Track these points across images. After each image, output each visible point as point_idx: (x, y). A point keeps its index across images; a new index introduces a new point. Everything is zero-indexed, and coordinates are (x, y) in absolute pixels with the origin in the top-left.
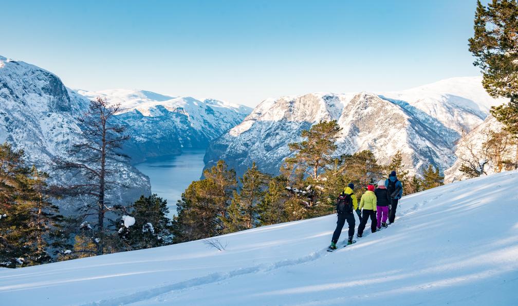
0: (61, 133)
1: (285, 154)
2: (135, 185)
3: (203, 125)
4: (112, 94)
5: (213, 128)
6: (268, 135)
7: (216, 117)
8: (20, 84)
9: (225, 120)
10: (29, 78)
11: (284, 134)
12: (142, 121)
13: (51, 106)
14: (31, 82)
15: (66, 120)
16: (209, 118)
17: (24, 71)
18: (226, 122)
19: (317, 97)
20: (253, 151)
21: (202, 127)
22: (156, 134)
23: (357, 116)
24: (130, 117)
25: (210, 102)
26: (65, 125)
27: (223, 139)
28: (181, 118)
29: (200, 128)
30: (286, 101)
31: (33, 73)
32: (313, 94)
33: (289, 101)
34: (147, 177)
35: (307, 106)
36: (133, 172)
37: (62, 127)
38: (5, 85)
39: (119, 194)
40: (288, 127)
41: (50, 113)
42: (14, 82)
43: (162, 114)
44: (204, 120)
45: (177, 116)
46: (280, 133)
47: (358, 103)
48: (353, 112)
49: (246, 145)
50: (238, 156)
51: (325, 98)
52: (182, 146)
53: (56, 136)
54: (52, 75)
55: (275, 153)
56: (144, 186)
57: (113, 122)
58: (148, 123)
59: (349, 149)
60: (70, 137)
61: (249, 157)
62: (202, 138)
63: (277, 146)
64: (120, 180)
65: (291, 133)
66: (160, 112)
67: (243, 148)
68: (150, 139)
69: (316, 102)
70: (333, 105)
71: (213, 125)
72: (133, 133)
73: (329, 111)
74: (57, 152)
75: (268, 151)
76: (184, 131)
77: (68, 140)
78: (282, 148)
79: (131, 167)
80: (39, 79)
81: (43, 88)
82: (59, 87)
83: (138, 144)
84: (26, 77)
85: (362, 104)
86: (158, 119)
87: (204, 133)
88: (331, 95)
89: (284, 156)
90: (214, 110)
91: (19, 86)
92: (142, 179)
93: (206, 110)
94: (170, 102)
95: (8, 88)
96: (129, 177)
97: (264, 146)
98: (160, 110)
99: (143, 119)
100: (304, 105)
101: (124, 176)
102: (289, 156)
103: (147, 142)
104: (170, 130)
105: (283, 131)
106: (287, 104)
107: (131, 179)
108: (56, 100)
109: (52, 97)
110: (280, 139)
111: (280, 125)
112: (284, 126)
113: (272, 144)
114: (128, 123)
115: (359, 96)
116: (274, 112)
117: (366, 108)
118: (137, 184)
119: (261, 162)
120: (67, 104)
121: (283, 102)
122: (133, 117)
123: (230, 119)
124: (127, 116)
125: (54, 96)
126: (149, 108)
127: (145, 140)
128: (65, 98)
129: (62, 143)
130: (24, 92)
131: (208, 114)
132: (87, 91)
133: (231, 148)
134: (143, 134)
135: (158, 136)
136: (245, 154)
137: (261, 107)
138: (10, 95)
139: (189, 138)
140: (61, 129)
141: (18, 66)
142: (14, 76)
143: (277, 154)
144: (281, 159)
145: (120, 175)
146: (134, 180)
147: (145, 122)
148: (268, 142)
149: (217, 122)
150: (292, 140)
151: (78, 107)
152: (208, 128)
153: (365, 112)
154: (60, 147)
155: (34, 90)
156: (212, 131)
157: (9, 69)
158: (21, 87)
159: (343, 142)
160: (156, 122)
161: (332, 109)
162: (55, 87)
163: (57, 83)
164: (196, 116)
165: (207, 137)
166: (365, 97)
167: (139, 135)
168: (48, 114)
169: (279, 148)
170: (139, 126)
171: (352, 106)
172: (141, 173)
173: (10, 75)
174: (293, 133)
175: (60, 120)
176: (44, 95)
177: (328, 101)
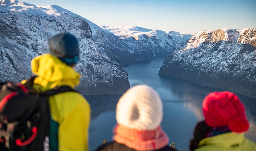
0: (86, 49)
1: (204, 62)
2: (120, 76)
3: (166, 45)
4: (122, 28)
5: (171, 46)
6: (195, 52)
7: (173, 41)
8: (68, 25)
9: (178, 42)
10: (72, 21)
11: (205, 51)
12: (134, 43)
13: (82, 35)
14: (73, 23)
15: (88, 42)
16: (169, 41)
17: (70, 17)
18: (178, 44)
19: (224, 31)
20: (187, 60)
21: (166, 46)
22: (140, 49)
23: (246, 42)
24: (128, 41)
25: (172, 33)
26: (88, 45)
27: (174, 53)
28: (155, 41)
29: (164, 47)
30: (206, 33)
31: (74, 19)
32: (222, 29)
33: (208, 33)
34: (126, 72)
35: (218, 36)
36: (119, 69)
37: (86, 46)
38: (60, 25)
39: (112, 81)
40: (207, 47)
41: (81, 39)
42: (65, 23)
43: (145, 39)
44: (167, 42)
45: (152, 40)
46: (202, 51)
47: (247, 34)
48: (243, 39)
49: (183, 56)
50: (178, 62)
51: (228, 32)
52: (154, 56)
53: (83, 50)
54: (83, 20)
55: (198, 61)
56: (124, 77)
57: (119, 43)
58: (136, 43)
59: (240, 60)
60: (90, 51)
61: (184, 63)
62: (165, 51)
63: (200, 57)
64: (113, 73)
65: (208, 51)
66: (144, 38)
67: (182, 58)
68: (137, 52)
69: (223, 34)
70: (233, 36)
71: (171, 45)
72: (128, 49)
73: (230, 39)
74: (83, 58)
75: (194, 60)
76: (156, 48)
77: (89, 53)
78: (202, 59)
79: (119, 67)
80: (76, 22)
81: (78, 27)
82: (86, 26)
83: (131, 54)
84: (70, 21)
85: (249, 35)
86: (141, 42)
87: (166, 49)
88: (232, 30)
89: (203, 63)
90: (172, 37)
91: (67, 25)
92: (124, 73)
93: (168, 37)
94: (149, 33)
95: (61, 26)
96: (117, 72)
97: (193, 58)
98: (144, 37)
99: (134, 42)
100: (217, 35)
101: (115, 71)
102: (206, 63)
103: (135, 53)
104: (147, 47)
105: (204, 50)
106: (207, 35)
107: (118, 73)
108: (84, 32)
109: (83, 31)
110: (202, 54)
111: (202, 46)
112: (204, 47)
113: (197, 57)
114: (126, 43)
115: (248, 30)
116: (200, 39)
117: (252, 37)
118: (121, 76)
119: (190, 66)
120: (90, 35)
121: (205, 34)
122: (129, 40)
123: (180, 42)
124: (126, 40)
125: (84, 30)
126: (138, 36)
127: (134, 52)
128: (89, 31)
129: (86, 54)
130: (69, 28)
131: (169, 39)
132: (110, 27)
133: (175, 58)
134: (134, 49)
135: (141, 50)
136: (182, 61)
137: (195, 36)
138: (62, 30)
139: (158, 52)
140: (86, 47)
141: (67, 15)
142: (65, 20)
143: (199, 62)
144: (201, 64)
145: (113, 71)
146: (120, 74)
147: (135, 43)
148: (195, 55)
149: (173, 43)
150: (208, 54)
151: (101, 35)
152: (169, 47)
153: (251, 39)
154: (85, 56)
155: (74, 27)
156: (171, 48)
157: (63, 17)
158: (68, 26)
159: (236, 56)
160: (141, 43)
161: (232, 38)
162: (84, 26)
163: (85, 24)
164: (162, 40)
165: (167, 51)
166: (251, 31)
167: (132, 50)
168: (80, 40)
169: (201, 59)
170: (132, 45)
171: (244, 36)
172: (123, 70)
173: (63, 20)
174: (209, 51)
175: (85, 42)
176: (79, 30)
177: (230, 33)
